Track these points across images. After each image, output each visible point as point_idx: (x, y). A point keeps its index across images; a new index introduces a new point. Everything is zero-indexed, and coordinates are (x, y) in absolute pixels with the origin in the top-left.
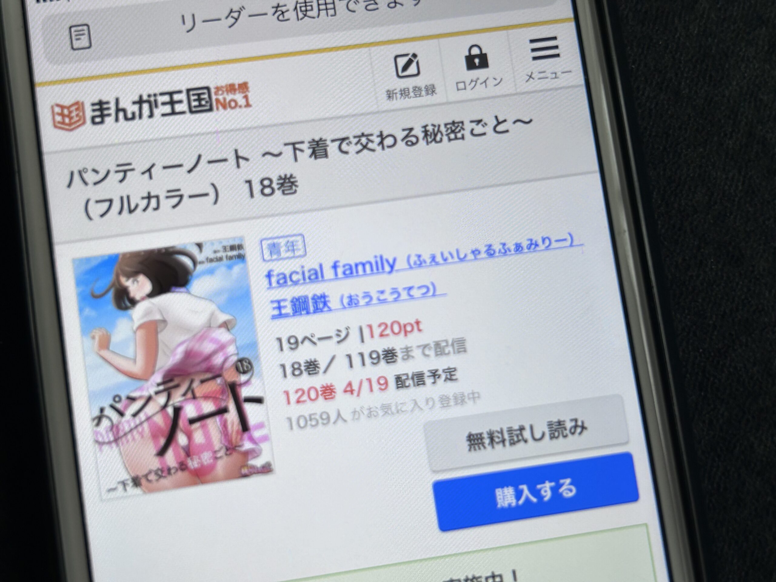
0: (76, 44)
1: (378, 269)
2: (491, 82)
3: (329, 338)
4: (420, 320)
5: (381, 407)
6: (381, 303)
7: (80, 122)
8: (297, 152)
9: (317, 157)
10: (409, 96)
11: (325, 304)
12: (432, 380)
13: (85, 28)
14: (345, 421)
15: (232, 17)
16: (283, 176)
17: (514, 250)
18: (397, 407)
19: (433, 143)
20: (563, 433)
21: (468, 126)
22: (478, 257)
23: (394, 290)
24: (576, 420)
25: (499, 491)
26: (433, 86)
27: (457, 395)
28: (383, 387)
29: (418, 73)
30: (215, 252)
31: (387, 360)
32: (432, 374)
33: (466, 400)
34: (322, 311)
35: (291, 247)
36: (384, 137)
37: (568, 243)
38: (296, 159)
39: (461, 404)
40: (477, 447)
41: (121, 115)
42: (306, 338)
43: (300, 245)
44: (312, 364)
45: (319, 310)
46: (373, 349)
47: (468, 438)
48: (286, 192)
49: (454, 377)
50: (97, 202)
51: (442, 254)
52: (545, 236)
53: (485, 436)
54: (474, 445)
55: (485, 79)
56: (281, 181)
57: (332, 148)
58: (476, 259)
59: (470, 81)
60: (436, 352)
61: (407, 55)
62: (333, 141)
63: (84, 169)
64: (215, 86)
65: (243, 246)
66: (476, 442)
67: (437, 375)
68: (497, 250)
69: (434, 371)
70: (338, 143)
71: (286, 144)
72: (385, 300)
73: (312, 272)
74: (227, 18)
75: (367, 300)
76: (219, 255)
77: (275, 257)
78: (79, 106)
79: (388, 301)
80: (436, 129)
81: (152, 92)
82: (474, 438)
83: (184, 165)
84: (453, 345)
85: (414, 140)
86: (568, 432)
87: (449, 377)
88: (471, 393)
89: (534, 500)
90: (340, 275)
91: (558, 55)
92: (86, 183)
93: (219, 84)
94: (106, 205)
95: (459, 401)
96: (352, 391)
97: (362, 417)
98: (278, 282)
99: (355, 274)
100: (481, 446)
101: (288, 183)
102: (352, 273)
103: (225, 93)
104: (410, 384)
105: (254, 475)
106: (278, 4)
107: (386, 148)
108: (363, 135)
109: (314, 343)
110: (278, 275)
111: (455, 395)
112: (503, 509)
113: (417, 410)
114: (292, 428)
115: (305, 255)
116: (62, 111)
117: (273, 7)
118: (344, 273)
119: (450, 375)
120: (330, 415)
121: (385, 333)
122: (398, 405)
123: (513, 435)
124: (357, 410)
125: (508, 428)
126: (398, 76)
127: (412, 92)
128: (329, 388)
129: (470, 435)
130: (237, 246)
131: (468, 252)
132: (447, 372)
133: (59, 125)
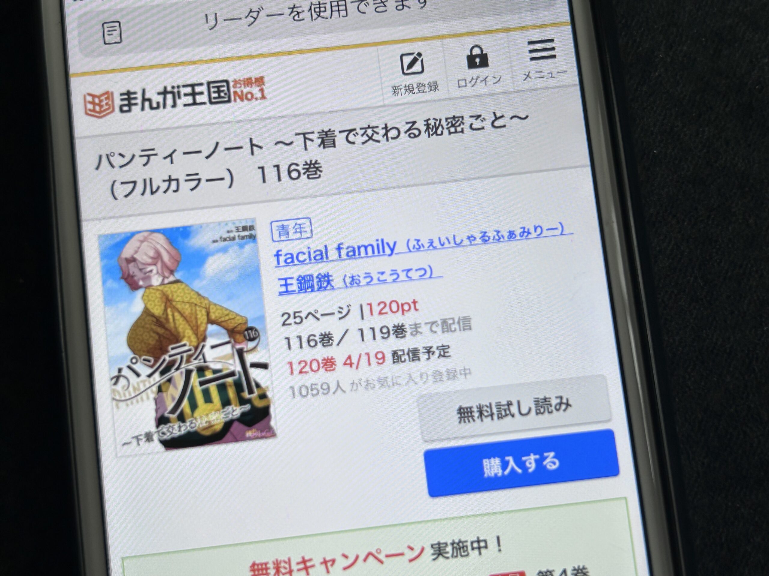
0: (108, 39)
1: (379, 252)
2: (490, 81)
3: (333, 314)
4: (416, 300)
5: (377, 380)
6: (380, 283)
7: (110, 111)
8: (307, 141)
9: (326, 146)
10: (413, 92)
11: (329, 282)
12: (426, 356)
13: (117, 24)
14: (344, 392)
15: (251, 16)
17: (508, 236)
19: (435, 135)
20: (548, 409)
21: (468, 121)
22: (473, 243)
23: (393, 272)
24: (561, 398)
25: (486, 462)
26: (436, 82)
27: (449, 370)
28: (380, 361)
29: (423, 70)
30: (228, 232)
32: (426, 351)
33: (458, 376)
34: (325, 288)
35: (299, 229)
36: (388, 129)
37: (558, 232)
38: (306, 149)
39: (454, 380)
40: (467, 421)
41: (147, 104)
42: (309, 313)
43: (307, 227)
45: (323, 289)
47: (459, 411)
49: (447, 354)
50: (122, 183)
51: (440, 239)
52: (537, 225)
53: (475, 409)
54: (464, 418)
57: (340, 139)
58: (471, 245)
59: (471, 79)
61: (412, 54)
62: (340, 132)
63: (111, 153)
64: (233, 80)
65: (254, 227)
66: (466, 415)
67: (431, 352)
68: (492, 238)
69: (428, 348)
70: (346, 133)
71: (297, 134)
72: (385, 280)
73: (318, 253)
74: (246, 17)
75: (368, 280)
76: (232, 235)
77: (283, 238)
78: (109, 95)
79: (387, 281)
80: (437, 123)
81: (175, 85)
82: (464, 412)
83: (203, 151)
85: (416, 132)
86: (553, 408)
87: (442, 353)
88: (463, 370)
89: (519, 471)
90: (344, 256)
91: (554, 57)
92: (113, 166)
93: (237, 79)
94: (130, 186)
95: (451, 377)
96: (351, 364)
97: (360, 388)
98: (285, 261)
99: (357, 255)
100: (470, 419)
102: (354, 255)
103: (243, 86)
104: (405, 359)
106: (294, 5)
107: (390, 139)
108: (369, 127)
109: (318, 319)
110: (286, 255)
112: (489, 478)
113: (411, 384)
114: (294, 397)
115: (312, 236)
116: (93, 100)
117: (289, 8)
118: (347, 254)
119: (444, 352)
120: (331, 386)
121: (384, 311)
122: (394, 378)
123: (501, 409)
124: (355, 382)
125: (496, 403)
126: (403, 73)
127: (416, 88)
128: (330, 361)
129: (460, 409)
130: (249, 226)
131: (464, 238)
132: (441, 349)
133: (90, 113)
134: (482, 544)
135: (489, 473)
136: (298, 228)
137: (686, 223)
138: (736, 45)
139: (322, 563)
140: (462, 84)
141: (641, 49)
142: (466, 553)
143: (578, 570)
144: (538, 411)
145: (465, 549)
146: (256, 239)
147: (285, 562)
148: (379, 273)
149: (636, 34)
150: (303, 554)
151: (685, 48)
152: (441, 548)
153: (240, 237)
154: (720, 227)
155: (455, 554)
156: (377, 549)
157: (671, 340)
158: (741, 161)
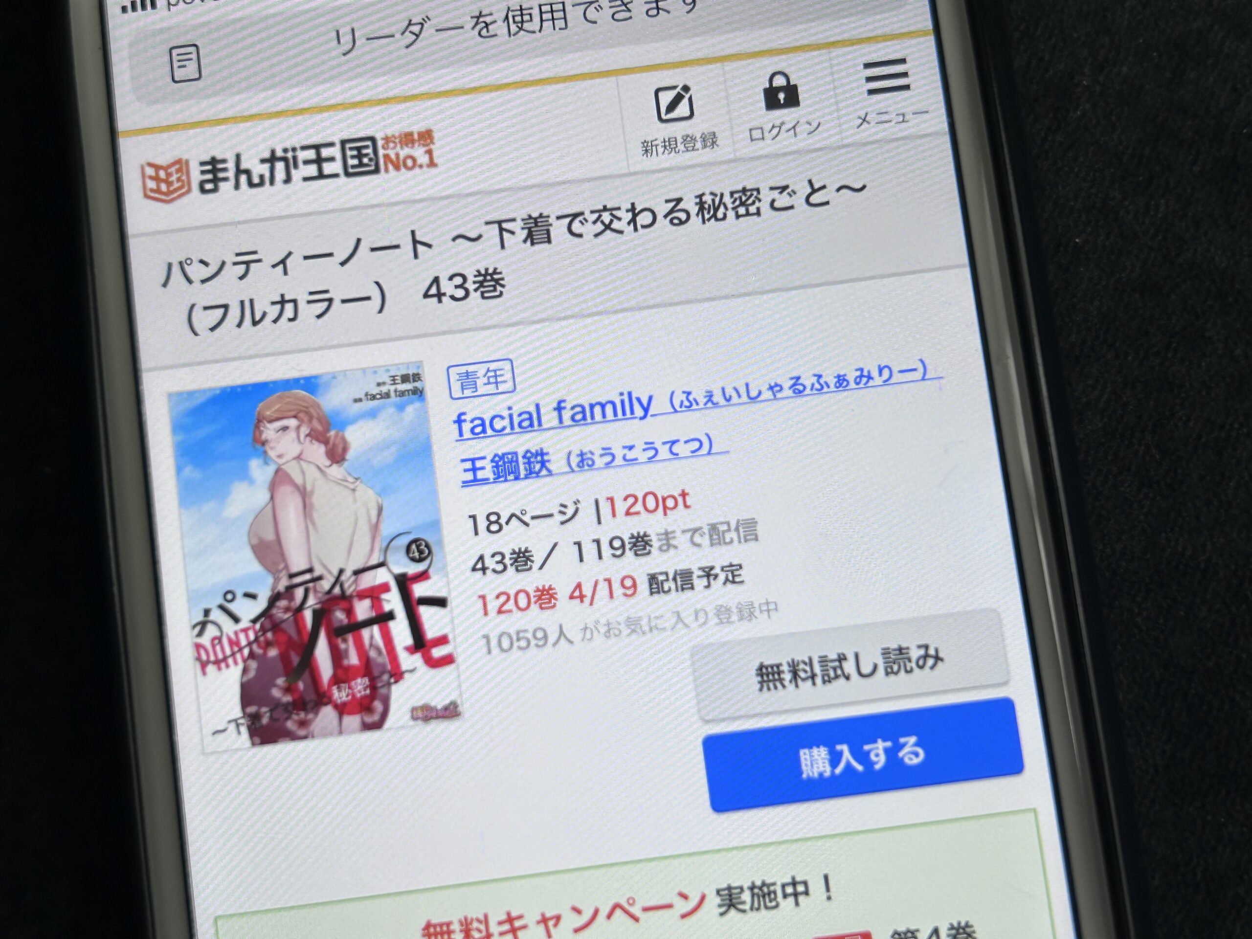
0: (179, 74)
1: (624, 413)
2: (803, 129)
3: (551, 515)
4: (686, 491)
5: (625, 622)
6: (629, 465)
7: (183, 190)
8: (505, 234)
9: (536, 242)
10: (677, 149)
11: (543, 464)
12: (704, 582)
13: (193, 49)
14: (571, 642)
15: (411, 32)
16: (483, 272)
17: (836, 383)
18: (649, 621)
19: (713, 220)
20: (905, 666)
21: (766, 196)
22: (779, 395)
23: (648, 446)
24: (926, 647)
25: (805, 754)
26: (714, 134)
27: (742, 605)
28: (629, 592)
29: (692, 115)
30: (379, 384)
31: (636, 551)
32: (703, 573)
33: (757, 613)
34: (538, 474)
35: (494, 378)
36: (637, 211)
37: (918, 375)
38: (503, 247)
39: (750, 620)
40: (771, 685)
41: (243, 178)
42: (513, 515)
44: (522, 555)
45: (534, 475)
46: (614, 535)
47: (759, 672)
48: (486, 295)
49: (737, 579)
50: (206, 308)
51: (723, 389)
52: (882, 366)
53: (785, 668)
54: (767, 683)
56: (480, 278)
57: (558, 229)
58: (775, 398)
59: (770, 125)
60: (711, 539)
61: (675, 87)
62: (559, 218)
63: (188, 258)
65: (421, 376)
66: (771, 677)
67: (711, 575)
68: (809, 387)
69: (707, 570)
70: (568, 220)
71: (487, 223)
72: (636, 459)
73: (525, 416)
74: (403, 33)
75: (609, 458)
76: (384, 389)
77: (468, 393)
78: (181, 165)
79: (637, 462)
80: (717, 200)
81: (289, 146)
82: (767, 673)
83: (336, 254)
84: (737, 529)
85: (683, 216)
86: (914, 665)
87: (730, 578)
88: (764, 603)
89: (860, 768)
90: (567, 420)
91: (907, 87)
92: (190, 281)
93: (389, 132)
94: (219, 313)
95: (746, 615)
96: (582, 597)
97: (595, 634)
98: (472, 431)
99: (589, 420)
100: (778, 684)
101: (489, 281)
102: (584, 418)
103: (399, 146)
104: (670, 588)
105: (432, 721)
106: (481, 12)
107: (639, 227)
108: (605, 209)
109: (527, 524)
110: (472, 421)
111: (740, 606)
112: (810, 780)
113: (680, 627)
114: (489, 652)
115: (514, 389)
116: (157, 173)
117: (472, 17)
118: (573, 418)
119: (733, 574)
120: (549, 632)
121: (632, 510)
122: (652, 619)
123: (828, 668)
124: (588, 626)
125: (820, 657)
126: (660, 119)
127: (682, 143)
128: (547, 592)
129: (761, 667)
130: (411, 374)
131: (764, 388)
132: (728, 571)
133: (152, 195)
134: (801, 888)
135: (809, 771)
136: (492, 377)
138: (1210, 62)
139: (538, 922)
140: (756, 134)
141: (1051, 72)
142: (774, 904)
143: (957, 929)
144: (889, 670)
145: (772, 896)
146: (423, 394)
147: (479, 921)
148: (625, 447)
149: (1042, 47)
150: (507, 909)
151: (1125, 69)
152: (733, 896)
153: (398, 394)
154: (1187, 363)
155: (756, 905)
156: (628, 896)
157: (1108, 550)
158: (1220, 252)
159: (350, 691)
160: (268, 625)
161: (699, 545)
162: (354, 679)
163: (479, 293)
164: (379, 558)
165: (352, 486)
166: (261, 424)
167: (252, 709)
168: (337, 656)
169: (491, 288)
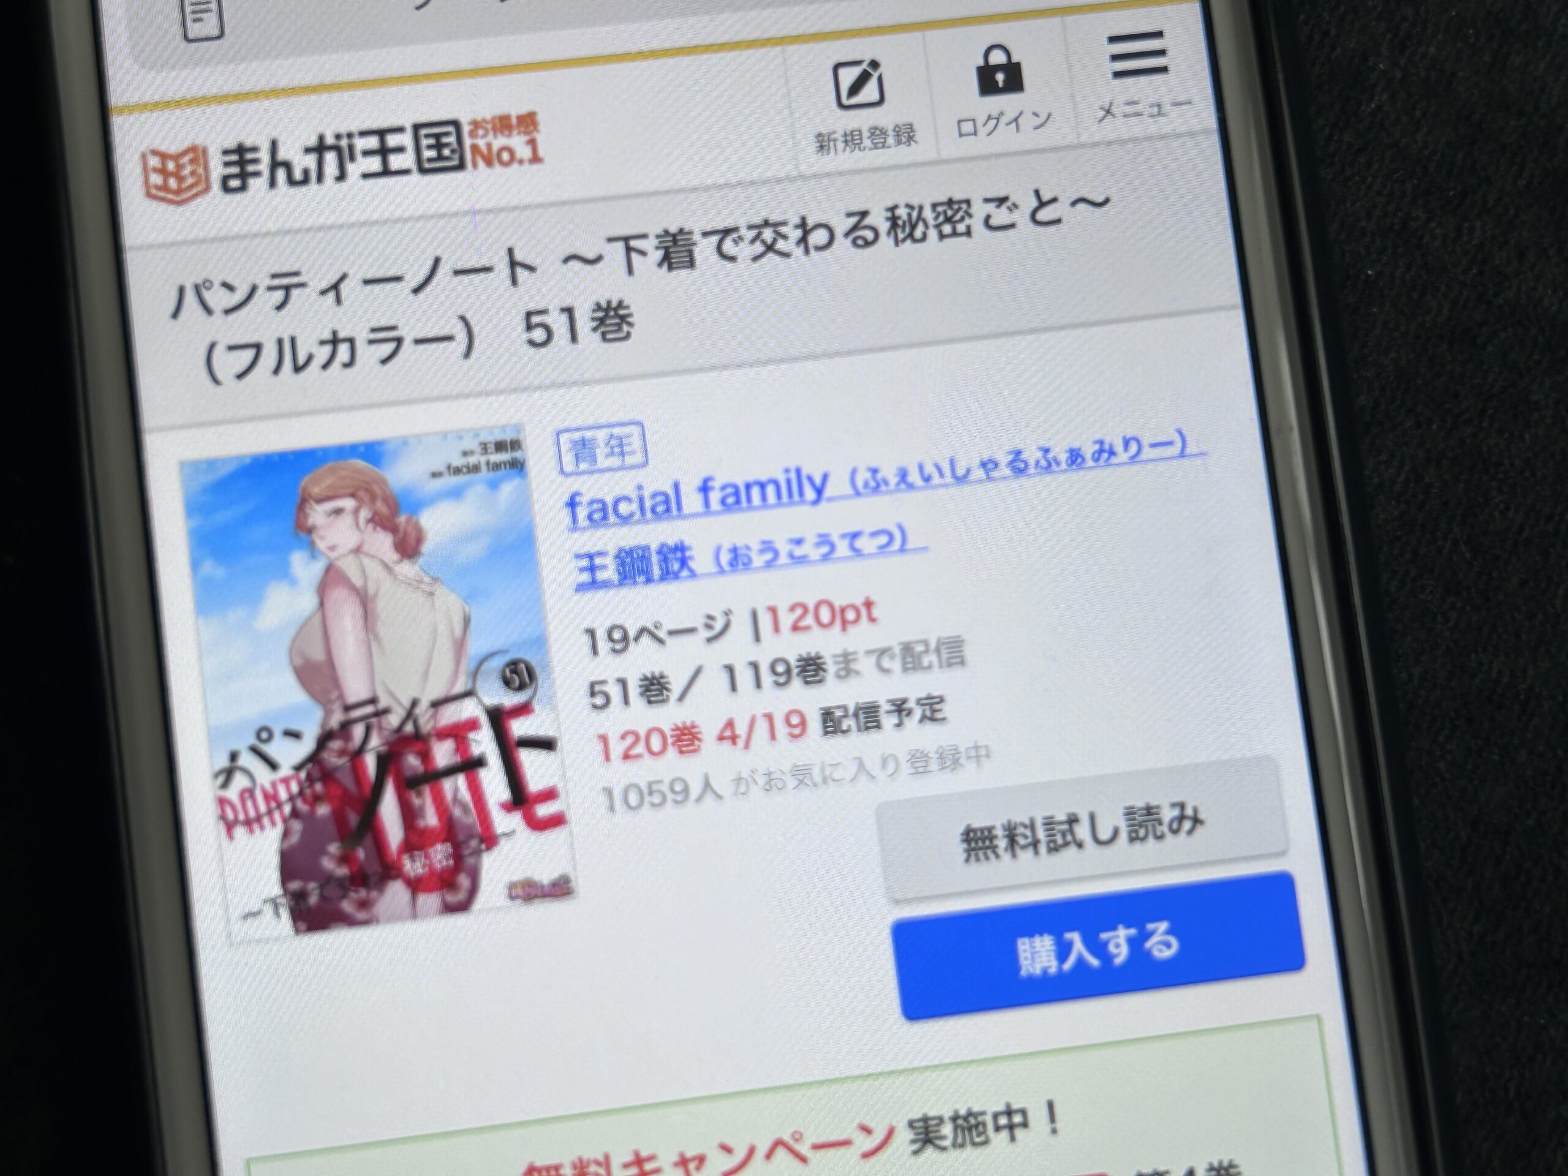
0: (194, 30)
1: (790, 495)
2: (1026, 122)
3: (691, 631)
4: (873, 598)
5: (791, 771)
6: (797, 563)
7: (199, 188)
8: (634, 255)
9: (674, 266)
10: (862, 146)
11: (684, 562)
12: (894, 719)
14: (719, 797)
16: (604, 305)
17: (1067, 461)
18: (823, 769)
19: (908, 242)
20: (1155, 831)
21: (979, 210)
22: (993, 474)
23: (822, 539)
24: (1182, 806)
25: (1024, 944)
26: (911, 128)
27: (944, 749)
28: (797, 731)
29: (881, 100)
30: (465, 454)
31: (805, 677)
32: (893, 708)
33: (962, 761)
34: (676, 576)
35: (619, 447)
36: (808, 228)
37: (1176, 449)
38: (630, 271)
39: (953, 770)
40: (981, 854)
41: (281, 173)
42: (643, 630)
43: (636, 443)
44: (655, 682)
45: (672, 576)
46: (777, 657)
47: (965, 837)
48: (609, 336)
49: (938, 715)
50: (231, 348)
51: (921, 468)
52: (1128, 436)
53: (999, 832)
54: (976, 851)
55: (1017, 115)
56: (600, 314)
57: (704, 249)
58: (989, 479)
59: (986, 117)
60: (904, 663)
61: (858, 63)
62: (706, 234)
63: (206, 281)
65: (521, 444)
66: (980, 844)
67: (904, 710)
68: (1032, 462)
69: (900, 702)
70: (715, 238)
71: (611, 240)
72: (804, 557)
73: (660, 499)
75: (769, 556)
76: (472, 460)
77: (583, 466)
78: (197, 154)
80: (915, 214)
81: (343, 130)
82: (976, 838)
83: (407, 278)
84: (938, 650)
85: (869, 235)
86: (1165, 828)
87: (928, 713)
88: (973, 747)
89: (1094, 962)
90: (715, 505)
91: (1164, 69)
92: (208, 311)
93: (479, 118)
94: (248, 355)
95: (949, 763)
96: (734, 739)
97: (753, 788)
98: (590, 517)
99: (744, 504)
100: (989, 852)
101: (613, 317)
102: (738, 502)
103: (491, 134)
104: (849, 726)
105: (536, 900)
107: (812, 251)
108: (767, 223)
109: (661, 641)
110: (590, 503)
111: (940, 751)
112: (1031, 980)
113: (863, 780)
114: (612, 808)
115: (645, 464)
116: (164, 164)
118: (723, 502)
119: (932, 709)
120: (690, 784)
121: (803, 624)
122: (826, 767)
123: (1056, 832)
124: (743, 776)
125: (1045, 818)
126: (841, 105)
127: (868, 138)
128: (688, 730)
129: (968, 831)
130: (508, 443)
131: (974, 465)
132: (926, 705)
133: (157, 193)
134: (1017, 1119)
135: (1030, 967)
136: (617, 446)
137: (1434, 427)
138: (1540, 44)
139: (676, 1165)
141: (1339, 50)
142: (982, 1139)
144: (1134, 835)
145: (981, 1128)
147: (598, 1163)
148: (791, 541)
149: (1328, 18)
150: (635, 1147)
151: (1432, 50)
152: (931, 1129)
153: (491, 467)
155: (960, 1140)
156: (792, 1130)
157: (1404, 676)
158: (1550, 292)
159: (428, 862)
160: (316, 773)
161: (886, 671)
162: (432, 844)
163: (599, 333)
164: (467, 683)
165: (429, 589)
166: (308, 505)
167: (295, 885)
168: (409, 815)
169: (616, 328)
